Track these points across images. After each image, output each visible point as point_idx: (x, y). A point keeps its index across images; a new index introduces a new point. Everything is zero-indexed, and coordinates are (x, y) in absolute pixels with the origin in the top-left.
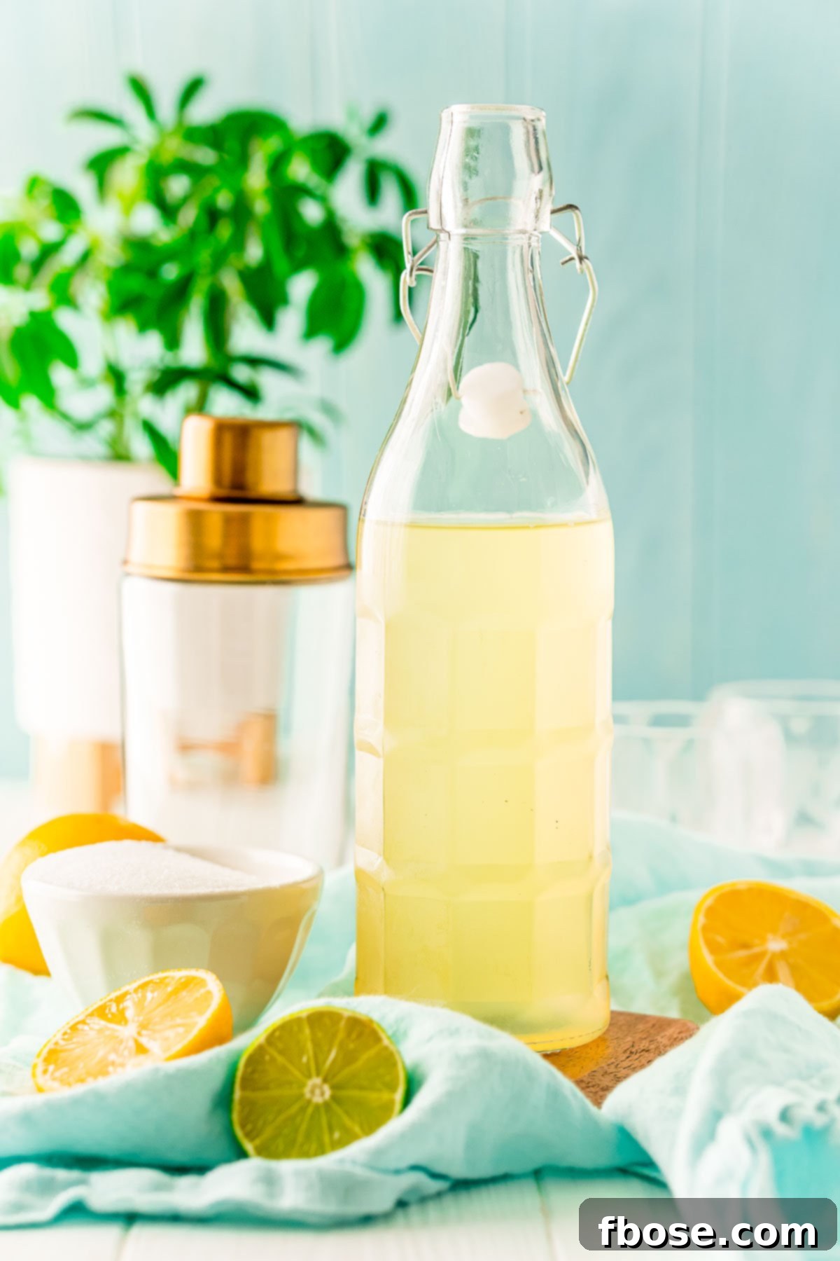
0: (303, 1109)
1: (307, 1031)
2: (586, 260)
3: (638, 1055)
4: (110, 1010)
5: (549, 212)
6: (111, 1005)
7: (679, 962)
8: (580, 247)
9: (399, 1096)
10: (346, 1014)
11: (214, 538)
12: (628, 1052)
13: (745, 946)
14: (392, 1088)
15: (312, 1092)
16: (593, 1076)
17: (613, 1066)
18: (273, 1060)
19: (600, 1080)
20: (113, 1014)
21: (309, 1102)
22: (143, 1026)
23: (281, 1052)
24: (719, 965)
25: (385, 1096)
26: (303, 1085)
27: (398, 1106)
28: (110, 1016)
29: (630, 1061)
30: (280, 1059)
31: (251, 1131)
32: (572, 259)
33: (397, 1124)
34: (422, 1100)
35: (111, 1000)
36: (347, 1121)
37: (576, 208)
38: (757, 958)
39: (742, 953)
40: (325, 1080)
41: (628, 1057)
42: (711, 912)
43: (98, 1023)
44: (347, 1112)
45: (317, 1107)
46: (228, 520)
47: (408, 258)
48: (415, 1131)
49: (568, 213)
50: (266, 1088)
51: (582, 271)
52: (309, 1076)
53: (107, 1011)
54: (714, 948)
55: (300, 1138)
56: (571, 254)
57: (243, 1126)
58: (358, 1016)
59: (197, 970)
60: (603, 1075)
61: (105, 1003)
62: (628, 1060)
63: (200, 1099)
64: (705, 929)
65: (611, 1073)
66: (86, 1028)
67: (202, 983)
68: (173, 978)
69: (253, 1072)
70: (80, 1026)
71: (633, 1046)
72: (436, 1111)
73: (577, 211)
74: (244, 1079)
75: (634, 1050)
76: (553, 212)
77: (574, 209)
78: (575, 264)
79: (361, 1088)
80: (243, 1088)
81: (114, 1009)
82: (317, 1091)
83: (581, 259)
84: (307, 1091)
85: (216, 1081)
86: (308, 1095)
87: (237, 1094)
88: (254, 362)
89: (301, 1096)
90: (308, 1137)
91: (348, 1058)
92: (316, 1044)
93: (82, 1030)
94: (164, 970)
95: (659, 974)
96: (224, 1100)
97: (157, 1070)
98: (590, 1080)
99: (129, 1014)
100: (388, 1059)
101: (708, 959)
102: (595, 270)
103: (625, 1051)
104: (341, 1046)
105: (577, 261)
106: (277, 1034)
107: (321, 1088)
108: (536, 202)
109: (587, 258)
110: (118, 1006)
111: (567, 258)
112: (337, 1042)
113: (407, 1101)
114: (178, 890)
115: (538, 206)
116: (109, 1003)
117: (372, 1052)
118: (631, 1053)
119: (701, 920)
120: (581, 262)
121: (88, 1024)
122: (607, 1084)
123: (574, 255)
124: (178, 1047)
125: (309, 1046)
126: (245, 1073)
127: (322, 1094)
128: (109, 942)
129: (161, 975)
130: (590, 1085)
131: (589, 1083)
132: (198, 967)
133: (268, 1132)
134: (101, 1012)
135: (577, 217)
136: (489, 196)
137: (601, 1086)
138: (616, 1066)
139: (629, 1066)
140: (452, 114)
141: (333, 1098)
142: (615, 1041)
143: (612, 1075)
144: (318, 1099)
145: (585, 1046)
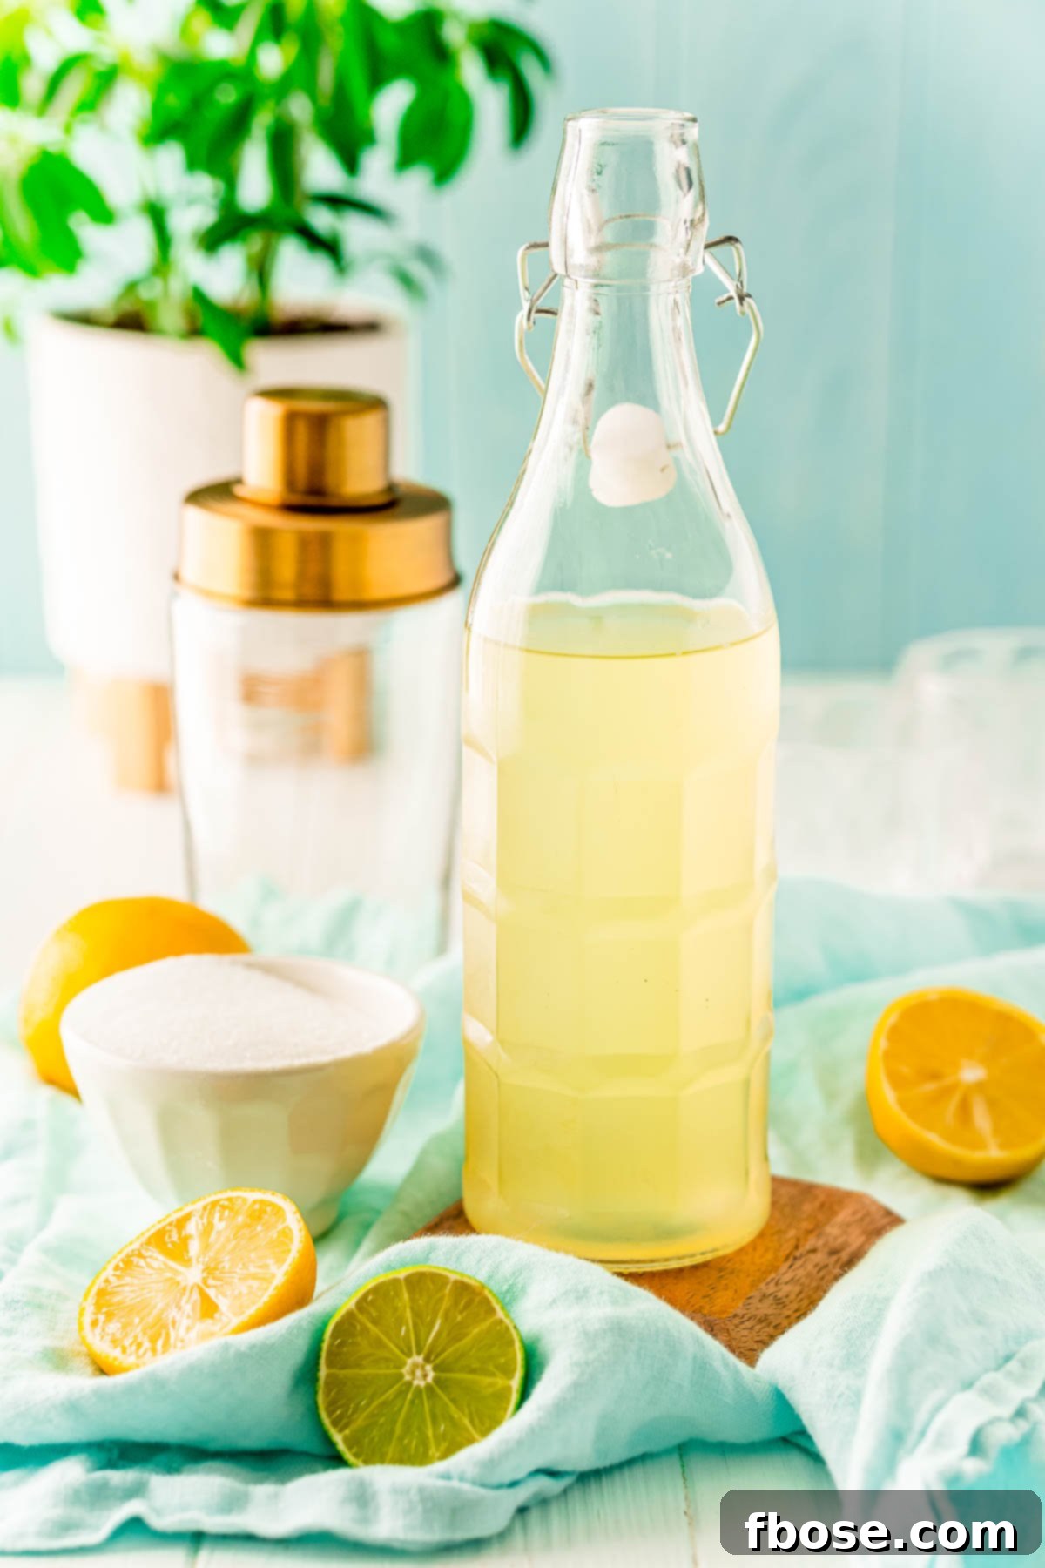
0: (402, 1393)
1: (406, 1296)
2: (747, 299)
3: (803, 1259)
4: (170, 1237)
5: (702, 246)
6: (170, 1231)
7: (853, 1078)
8: (742, 283)
9: (516, 1383)
10: (453, 1277)
11: (286, 569)
12: (791, 1259)
13: (935, 1076)
14: (508, 1372)
15: (413, 1373)
16: (749, 1304)
17: (772, 1284)
18: (365, 1330)
19: (757, 1309)
20: (172, 1243)
21: (409, 1384)
22: (210, 1270)
23: (375, 1322)
24: (903, 1104)
25: (500, 1381)
26: (402, 1365)
27: (515, 1397)
28: (169, 1246)
29: (794, 1270)
30: (373, 1329)
31: (340, 1417)
32: (730, 298)
33: (514, 1426)
34: (544, 1392)
35: (170, 1224)
36: (456, 1414)
37: (736, 240)
38: (947, 1092)
39: (930, 1087)
40: (427, 1360)
41: (791, 1266)
42: (895, 1034)
43: (158, 1259)
44: (454, 1401)
45: (418, 1391)
46: (304, 542)
47: (525, 296)
48: (534, 1434)
49: (726, 247)
50: (358, 1365)
51: (743, 313)
52: (409, 1355)
53: (167, 1237)
54: (897, 1081)
55: (398, 1429)
56: (728, 291)
57: (330, 1414)
58: (467, 1280)
59: (273, 1194)
60: (760, 1301)
61: (164, 1227)
62: (791, 1270)
63: (279, 1377)
64: (887, 1055)
65: (771, 1294)
66: (142, 1262)
67: (278, 1212)
68: (245, 1200)
69: (342, 1345)
70: (136, 1260)
71: (797, 1247)
72: (561, 1409)
73: (738, 245)
74: (330, 1353)
75: (797, 1254)
76: (708, 246)
77: (733, 242)
78: (734, 305)
79: (473, 1371)
80: (330, 1364)
81: (175, 1237)
82: (418, 1373)
83: (741, 298)
84: (405, 1370)
85: (296, 1355)
86: (407, 1378)
87: (323, 1372)
88: (335, 202)
89: (401, 1376)
90: (407, 1428)
91: (455, 1333)
92: (417, 1314)
93: (139, 1266)
94: (234, 1187)
95: (830, 1096)
96: (307, 1375)
97: (226, 1347)
98: (745, 1312)
99: (194, 1248)
100: (502, 1335)
101: (889, 1095)
102: (759, 309)
103: (787, 1258)
104: (446, 1317)
105: (736, 300)
106: (370, 1298)
107: (423, 1368)
108: (687, 233)
109: (749, 296)
110: (179, 1232)
111: (725, 297)
112: (441, 1313)
113: (525, 1394)
114: (249, 1065)
115: (689, 237)
116: (168, 1228)
117: (485, 1325)
118: (795, 1258)
119: (883, 1044)
120: (741, 304)
121: (144, 1258)
122: (766, 1312)
123: (733, 293)
124: (252, 1311)
125: (408, 1314)
126: (331, 1345)
127: (425, 1376)
128: (168, 1125)
129: (230, 1194)
130: (746, 1318)
131: (744, 1315)
132: (275, 1190)
133: (360, 1421)
134: (158, 1239)
135: (737, 250)
136: (623, 214)
137: (758, 1318)
138: (777, 1284)
139: (792, 1279)
140: (580, 131)
141: (436, 1380)
142: (775, 1237)
143: (771, 1298)
144: (419, 1382)
145: (741, 1251)
